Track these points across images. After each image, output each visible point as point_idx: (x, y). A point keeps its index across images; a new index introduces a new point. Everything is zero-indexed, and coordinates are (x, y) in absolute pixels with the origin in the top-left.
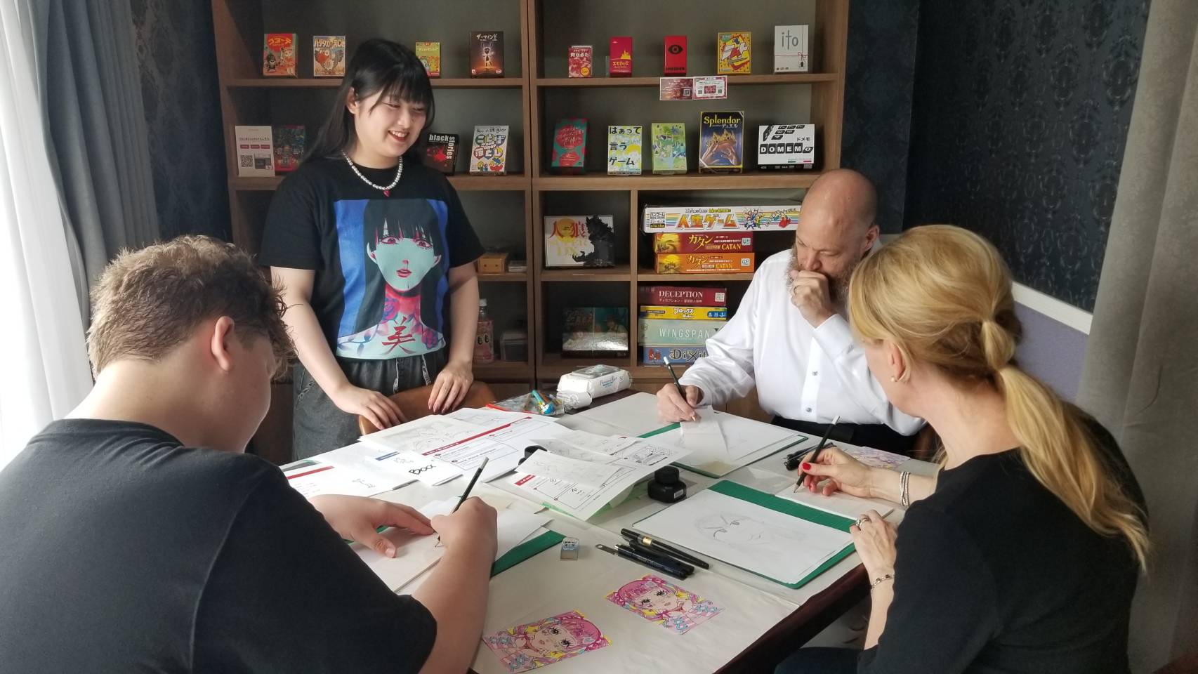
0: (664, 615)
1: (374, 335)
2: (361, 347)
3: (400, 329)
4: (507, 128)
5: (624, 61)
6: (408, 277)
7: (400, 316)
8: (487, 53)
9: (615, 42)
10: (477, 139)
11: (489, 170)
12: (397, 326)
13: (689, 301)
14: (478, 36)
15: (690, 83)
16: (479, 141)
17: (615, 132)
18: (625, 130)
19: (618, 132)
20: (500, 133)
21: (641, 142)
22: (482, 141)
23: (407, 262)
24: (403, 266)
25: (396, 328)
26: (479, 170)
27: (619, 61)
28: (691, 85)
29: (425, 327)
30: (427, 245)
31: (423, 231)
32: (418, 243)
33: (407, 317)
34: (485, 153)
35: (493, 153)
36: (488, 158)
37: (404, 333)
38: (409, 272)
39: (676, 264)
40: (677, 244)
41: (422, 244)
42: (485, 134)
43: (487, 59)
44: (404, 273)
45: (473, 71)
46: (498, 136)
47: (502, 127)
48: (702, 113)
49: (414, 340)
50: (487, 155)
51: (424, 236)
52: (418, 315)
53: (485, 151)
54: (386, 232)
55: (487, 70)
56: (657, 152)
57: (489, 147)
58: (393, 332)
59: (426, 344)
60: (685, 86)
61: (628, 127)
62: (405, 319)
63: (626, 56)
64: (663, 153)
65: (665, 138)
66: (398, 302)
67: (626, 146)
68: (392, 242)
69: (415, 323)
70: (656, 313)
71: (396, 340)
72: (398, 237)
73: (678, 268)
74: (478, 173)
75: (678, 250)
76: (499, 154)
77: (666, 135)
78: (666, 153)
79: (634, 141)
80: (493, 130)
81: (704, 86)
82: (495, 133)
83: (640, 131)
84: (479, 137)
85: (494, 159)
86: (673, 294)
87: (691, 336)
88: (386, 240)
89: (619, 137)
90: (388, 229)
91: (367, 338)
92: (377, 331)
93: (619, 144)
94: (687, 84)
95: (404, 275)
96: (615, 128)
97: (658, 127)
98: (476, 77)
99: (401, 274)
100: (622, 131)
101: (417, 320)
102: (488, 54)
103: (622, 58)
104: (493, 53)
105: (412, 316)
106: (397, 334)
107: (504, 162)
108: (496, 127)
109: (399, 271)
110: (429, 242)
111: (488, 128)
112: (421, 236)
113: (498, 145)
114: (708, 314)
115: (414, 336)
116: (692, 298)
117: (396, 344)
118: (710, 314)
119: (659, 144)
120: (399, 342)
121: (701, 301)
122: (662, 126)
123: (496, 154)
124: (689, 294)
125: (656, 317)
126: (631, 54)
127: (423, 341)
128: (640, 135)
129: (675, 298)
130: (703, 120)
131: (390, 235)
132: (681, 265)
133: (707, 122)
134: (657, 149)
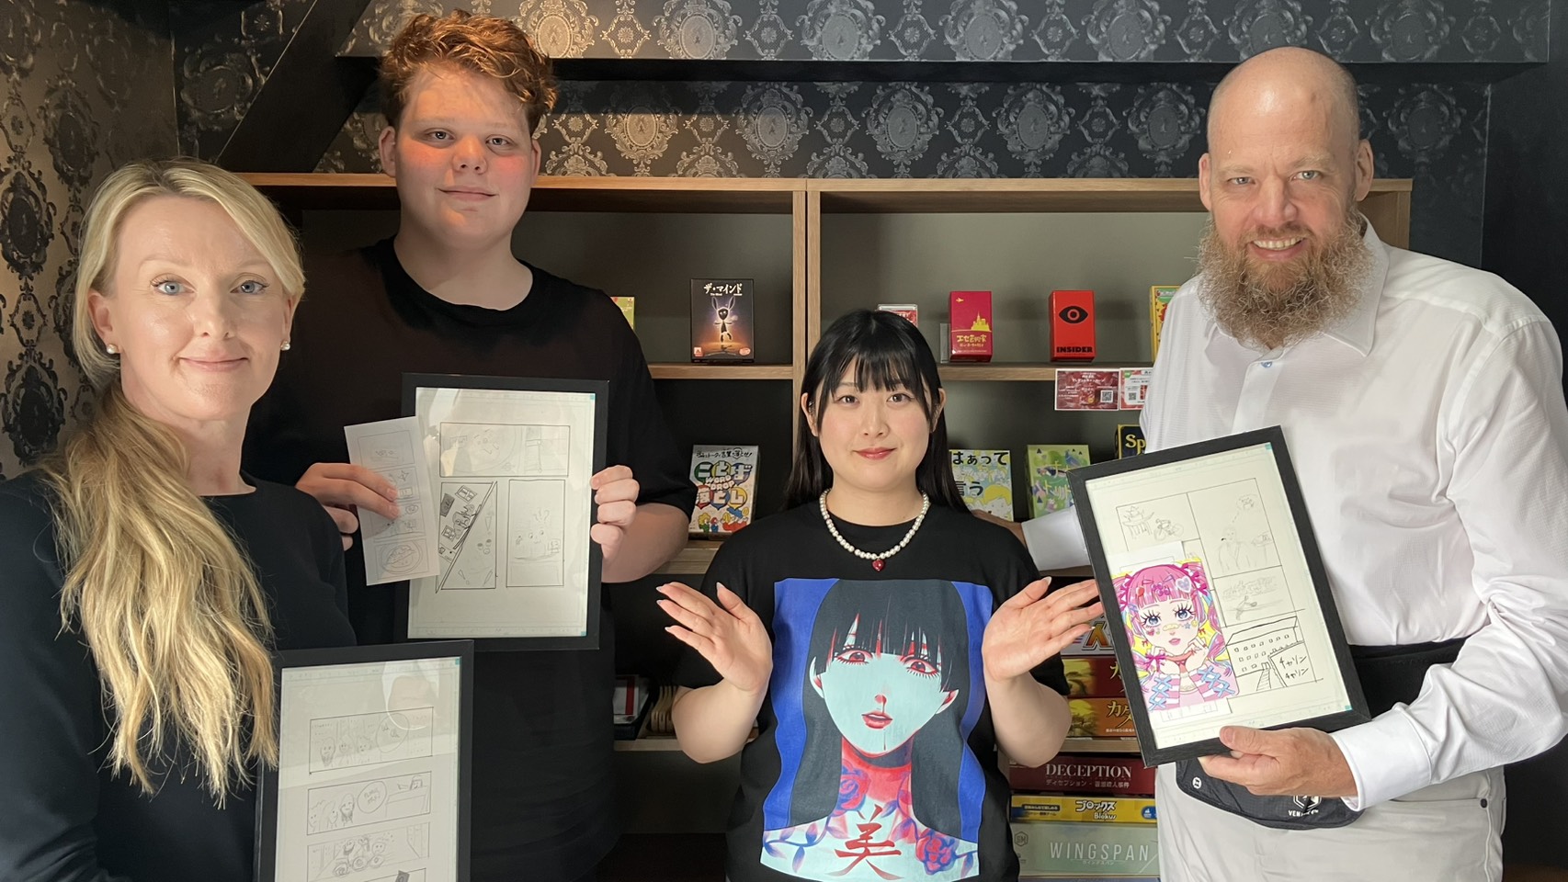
0: (1154, 663)
1: (823, 835)
2: (800, 854)
3: (868, 829)
4: (755, 450)
5: (978, 334)
6: (886, 727)
7: (870, 804)
8: (723, 317)
9: (960, 300)
10: (698, 470)
11: (721, 530)
12: (862, 822)
13: (1104, 784)
14: (708, 287)
15: (1113, 381)
16: (701, 475)
17: (961, 461)
18: (979, 458)
19: (965, 462)
20: (742, 460)
21: (1010, 480)
22: (708, 474)
23: (885, 700)
24: (878, 707)
25: (861, 827)
26: (702, 530)
27: (968, 334)
28: (1115, 384)
29: (922, 828)
30: (928, 669)
31: (925, 641)
32: (909, 664)
33: (882, 805)
34: (712, 498)
35: (727, 497)
36: (719, 507)
37: (877, 837)
38: (888, 719)
39: (1086, 718)
40: (1087, 679)
41: (918, 668)
42: (713, 460)
43: (724, 329)
44: (878, 720)
45: (696, 349)
46: (737, 465)
47: (745, 449)
48: (1120, 427)
49: (897, 852)
50: (716, 501)
51: (925, 652)
52: (906, 801)
53: (713, 493)
54: (851, 640)
55: (723, 348)
56: (1040, 501)
57: (719, 487)
58: (855, 834)
59: (924, 862)
60: (1103, 384)
61: (984, 453)
62: (879, 810)
63: (980, 325)
64: (1051, 501)
65: (1053, 472)
66: (866, 776)
67: (981, 489)
68: (856, 659)
69: (900, 820)
70: (1042, 809)
71: (861, 850)
72: (871, 650)
73: (1090, 727)
74: (697, 534)
75: (1090, 691)
76: (740, 500)
77: (1056, 467)
78: (1057, 501)
79: (996, 479)
80: (729, 453)
81: (1139, 385)
82: (732, 461)
83: (1007, 459)
84: (702, 467)
85: (730, 510)
86: (1074, 771)
87: (1111, 857)
88: (847, 656)
89: (968, 470)
90: (856, 634)
91: (811, 839)
92: (827, 828)
93: (969, 484)
94: (1108, 381)
95: (877, 724)
96: (959, 454)
97: (1039, 451)
98: (701, 361)
99: (871, 722)
100: (972, 460)
101: (905, 815)
102: (726, 320)
103: (973, 329)
104: (734, 318)
105: (894, 805)
106: (862, 837)
107: (749, 516)
108: (733, 450)
109: (867, 716)
110: (934, 664)
111: (720, 450)
112: (917, 654)
113: (738, 483)
114: (1143, 812)
115: (899, 844)
116: (1110, 778)
117: (861, 857)
118: (1148, 811)
119: (1042, 485)
120: (867, 853)
121: (1127, 784)
122: (1047, 450)
123: (733, 500)
124: (1104, 771)
125: (1043, 818)
126: (989, 322)
127: (919, 855)
128: (1008, 467)
129: (1076, 779)
130: (1124, 441)
131: (857, 645)
132: (1095, 719)
133: (1131, 444)
134: (1040, 494)
